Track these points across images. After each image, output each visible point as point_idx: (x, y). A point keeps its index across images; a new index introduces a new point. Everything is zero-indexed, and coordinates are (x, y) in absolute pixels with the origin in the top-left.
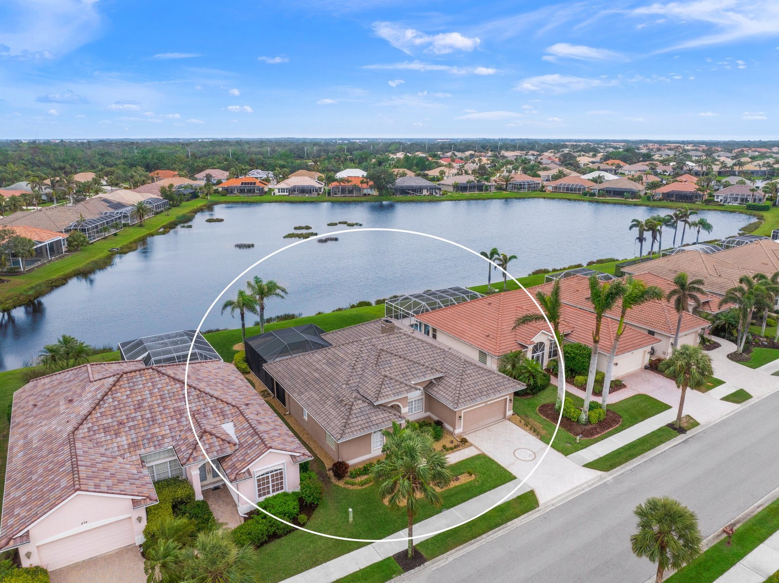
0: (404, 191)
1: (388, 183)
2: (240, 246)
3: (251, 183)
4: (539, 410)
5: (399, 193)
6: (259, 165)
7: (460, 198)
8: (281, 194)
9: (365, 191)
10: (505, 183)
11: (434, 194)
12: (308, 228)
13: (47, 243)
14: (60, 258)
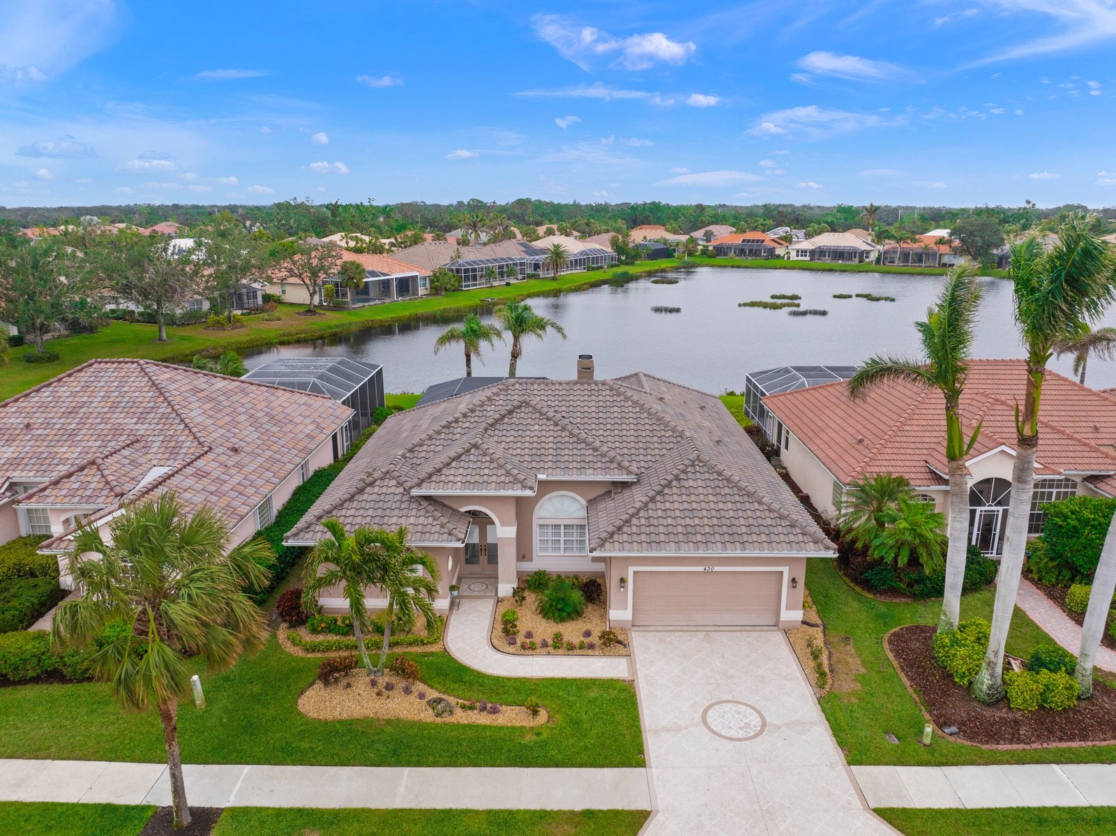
1: (990, 245)
2: (658, 310)
3: (758, 241)
6: (794, 222)
8: (800, 258)
9: (944, 259)
12: (794, 297)
13: (394, 276)
14: (410, 300)
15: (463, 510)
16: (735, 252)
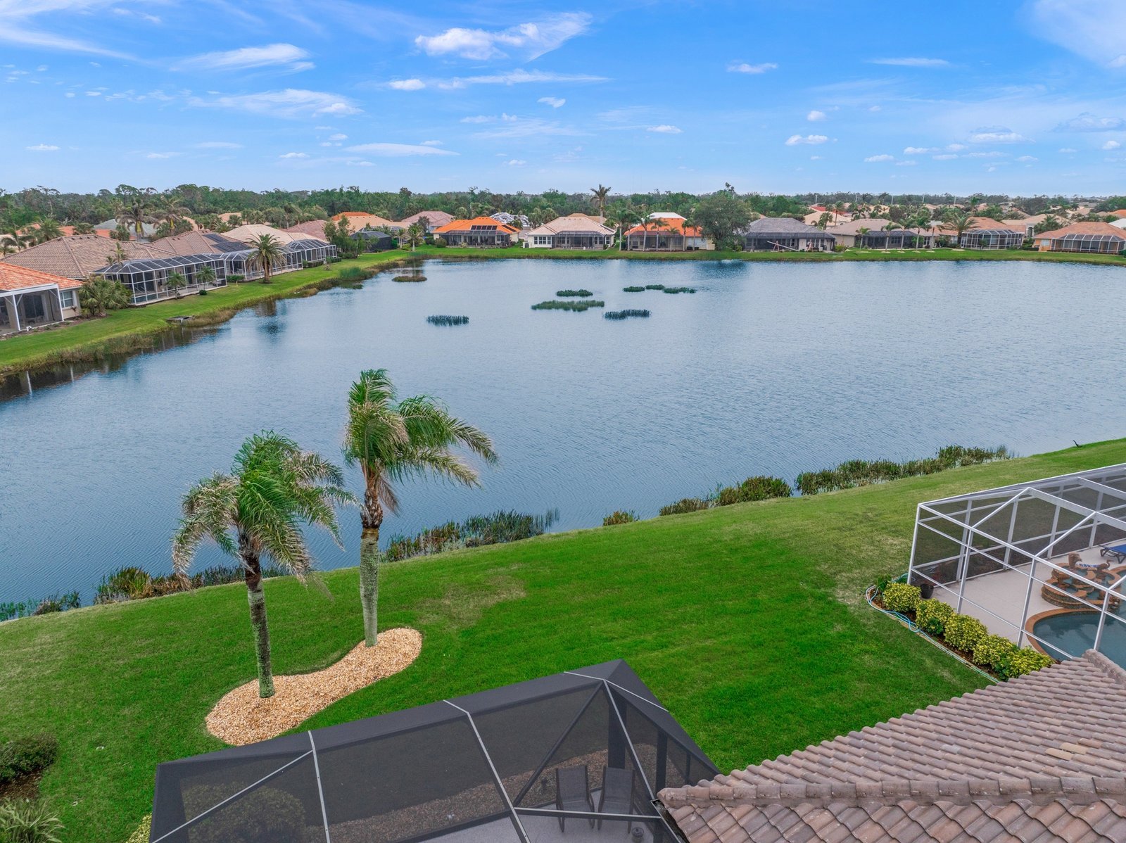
0: (764, 243)
1: (736, 225)
2: (437, 321)
3: (489, 227)
5: (753, 247)
6: (508, 206)
7: (872, 257)
8: (538, 246)
9: (690, 243)
10: (956, 233)
11: (821, 249)
12: (584, 293)
16: (465, 241)
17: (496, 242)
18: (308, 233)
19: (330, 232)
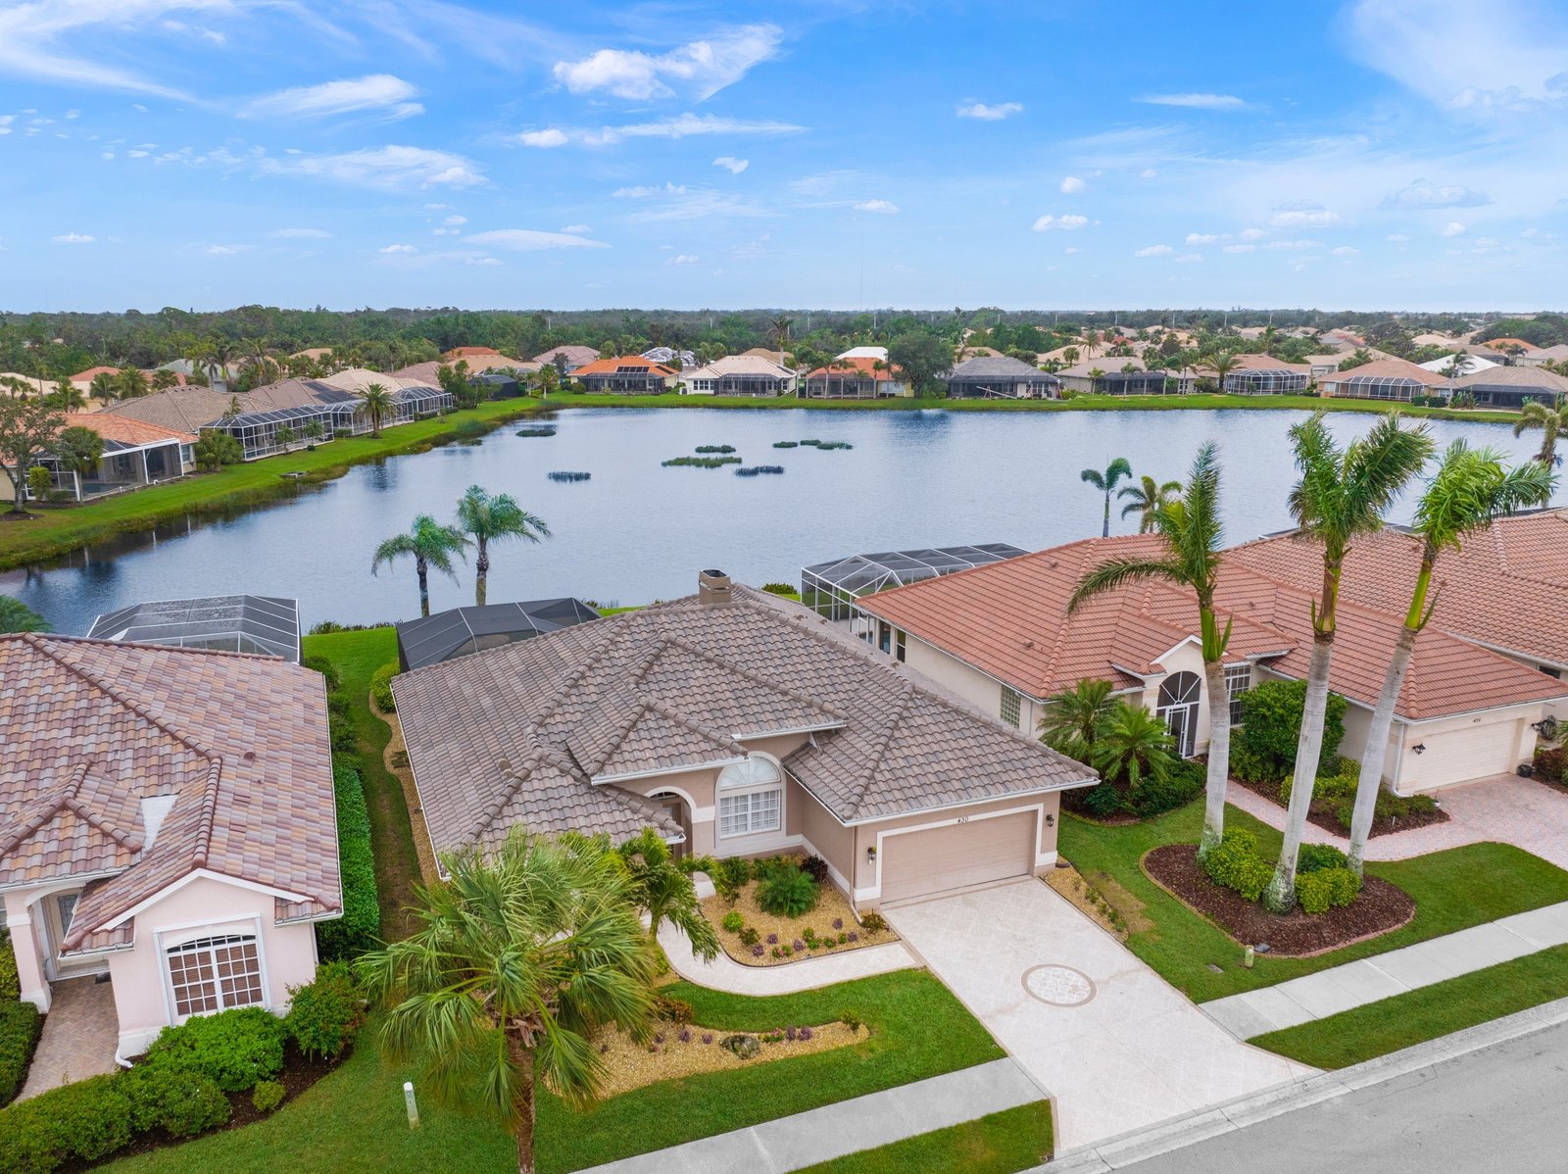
0: (973, 388)
1: (936, 368)
2: (558, 477)
3: (639, 369)
4: (1148, 860)
5: (961, 393)
6: (670, 338)
7: (1104, 406)
8: (699, 391)
9: (883, 388)
10: (1217, 375)
11: (1044, 395)
12: (727, 449)
13: (142, 447)
14: (172, 482)
15: (649, 794)
16: (609, 385)
17: (648, 387)
18: (419, 379)
19: (444, 377)
